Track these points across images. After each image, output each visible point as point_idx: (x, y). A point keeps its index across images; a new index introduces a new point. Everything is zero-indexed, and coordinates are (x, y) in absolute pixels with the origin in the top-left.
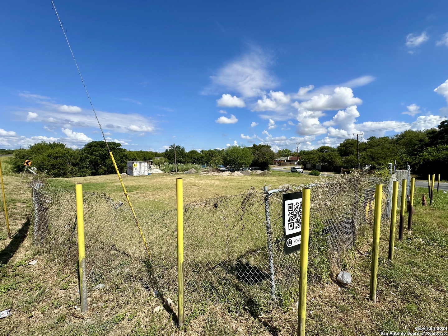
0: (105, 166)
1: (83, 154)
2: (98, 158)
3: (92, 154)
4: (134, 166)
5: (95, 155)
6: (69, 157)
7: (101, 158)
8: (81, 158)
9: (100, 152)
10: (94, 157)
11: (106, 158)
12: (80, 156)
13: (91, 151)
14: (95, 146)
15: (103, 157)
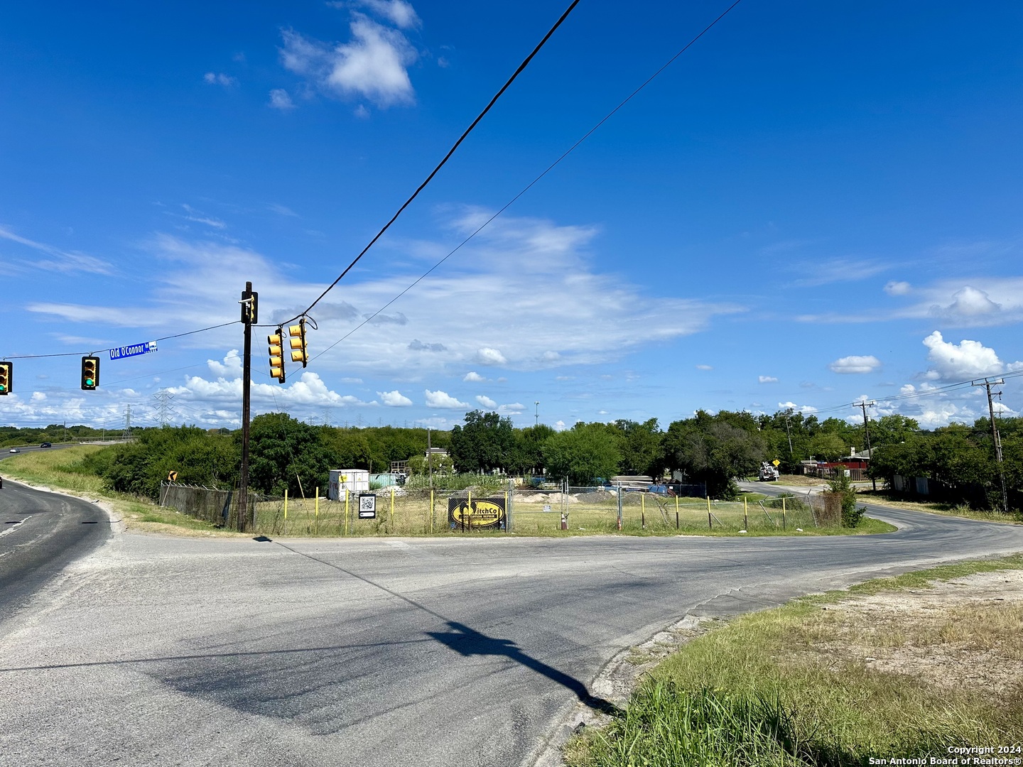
2: (273, 463)
3: (261, 454)
4: (340, 481)
5: (268, 457)
6: (215, 461)
9: (279, 449)
10: (265, 461)
11: (288, 462)
14: (269, 437)
15: (283, 461)
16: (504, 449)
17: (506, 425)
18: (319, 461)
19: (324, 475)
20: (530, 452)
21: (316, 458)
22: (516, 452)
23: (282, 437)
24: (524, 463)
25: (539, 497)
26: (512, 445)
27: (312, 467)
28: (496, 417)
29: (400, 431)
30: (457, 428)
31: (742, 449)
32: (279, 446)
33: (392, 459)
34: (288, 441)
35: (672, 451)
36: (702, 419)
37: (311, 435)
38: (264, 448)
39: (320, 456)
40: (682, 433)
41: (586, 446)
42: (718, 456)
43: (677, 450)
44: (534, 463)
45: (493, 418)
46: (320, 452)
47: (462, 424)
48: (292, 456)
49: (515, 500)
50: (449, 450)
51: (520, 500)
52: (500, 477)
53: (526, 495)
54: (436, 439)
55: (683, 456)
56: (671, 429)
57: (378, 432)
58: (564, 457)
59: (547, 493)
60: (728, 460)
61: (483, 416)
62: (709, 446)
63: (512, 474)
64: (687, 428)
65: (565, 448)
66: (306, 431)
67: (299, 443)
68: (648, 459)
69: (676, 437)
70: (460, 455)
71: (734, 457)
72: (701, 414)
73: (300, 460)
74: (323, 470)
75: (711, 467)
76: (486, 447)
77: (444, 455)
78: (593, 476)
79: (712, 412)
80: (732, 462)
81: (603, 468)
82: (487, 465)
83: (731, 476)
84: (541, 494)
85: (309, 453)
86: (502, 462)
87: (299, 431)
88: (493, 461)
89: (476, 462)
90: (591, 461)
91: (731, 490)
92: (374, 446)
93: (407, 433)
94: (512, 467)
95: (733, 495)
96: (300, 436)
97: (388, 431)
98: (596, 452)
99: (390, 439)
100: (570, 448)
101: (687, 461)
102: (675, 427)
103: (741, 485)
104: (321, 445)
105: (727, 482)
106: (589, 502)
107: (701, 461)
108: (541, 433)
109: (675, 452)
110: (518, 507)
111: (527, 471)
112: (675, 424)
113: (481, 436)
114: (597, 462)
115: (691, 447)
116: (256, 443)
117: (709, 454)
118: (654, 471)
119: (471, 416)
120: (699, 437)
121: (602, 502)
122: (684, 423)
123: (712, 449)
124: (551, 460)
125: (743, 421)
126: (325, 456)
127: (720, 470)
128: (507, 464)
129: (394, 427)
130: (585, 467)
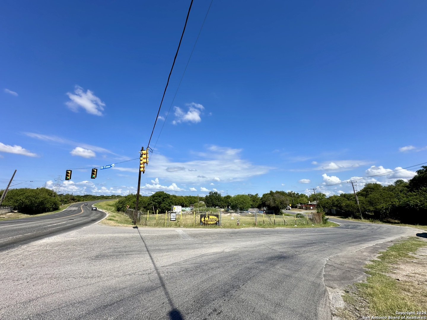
0: (160, 208)
1: (150, 201)
2: (157, 204)
3: (154, 201)
4: (174, 209)
5: (156, 202)
6: (143, 203)
7: (158, 204)
8: (148, 203)
9: (158, 200)
10: (155, 203)
11: (161, 204)
12: (148, 202)
13: (154, 199)
14: (156, 197)
15: (160, 203)
16: (219, 201)
17: (219, 195)
18: (169, 203)
19: (170, 207)
20: (226, 202)
21: (168, 203)
22: (222, 202)
23: (160, 197)
24: (224, 205)
25: (229, 214)
26: (221, 200)
27: (167, 205)
28: (217, 193)
29: (193, 197)
30: (207, 196)
31: (283, 201)
32: (158, 199)
33: (190, 204)
34: (162, 198)
35: (264, 202)
36: (271, 193)
37: (167, 196)
38: (155, 200)
39: (169, 202)
40: (266, 197)
41: (242, 200)
42: (277, 203)
43: (265, 201)
44: (227, 205)
45: (216, 193)
46: (169, 201)
47: (208, 195)
48: (162, 202)
49: (222, 215)
50: (205, 202)
51: (223, 215)
52: (218, 209)
53: (225, 214)
54: (201, 199)
55: (267, 203)
56: (263, 196)
57: (187, 197)
58: (235, 203)
59: (231, 213)
60: (280, 204)
61: (213, 193)
62: (274, 200)
63: (221, 208)
64: (268, 195)
65: (236, 200)
66: (166, 195)
67: (164, 198)
68: (257, 204)
69: (265, 198)
70: (207, 203)
71: (281, 203)
72: (271, 192)
73: (164, 203)
74: (170, 206)
75: (275, 206)
76: (214, 201)
77: (204, 203)
78: (244, 208)
79: (274, 191)
80: (281, 204)
81: (247, 206)
82: (214, 206)
83: (281, 208)
84: (229, 213)
85: (167, 201)
86: (218, 205)
87: (164, 195)
88: (216, 204)
89: (212, 205)
90: (243, 204)
91: (281, 212)
92: (186, 200)
93: (195, 197)
94: (221, 206)
95: (282, 214)
96: (164, 196)
97: (190, 197)
98: (244, 201)
99: (191, 198)
100: (237, 200)
101: (268, 204)
102: (264, 195)
103: (283, 211)
104: (170, 199)
105: (279, 210)
106: (243, 216)
107: (272, 204)
108: (228, 197)
109: (265, 202)
110: (223, 217)
111: (225, 207)
112: (264, 194)
113: (213, 198)
114: (245, 204)
115: (269, 200)
116: (153, 198)
117: (275, 202)
118: (259, 207)
119: (210, 193)
120: (271, 198)
121: (247, 216)
122: (267, 194)
123: (275, 201)
124: (232, 204)
125: (283, 193)
126: (171, 202)
127: (278, 207)
128: (220, 205)
129: (191, 196)
130: (242, 206)
